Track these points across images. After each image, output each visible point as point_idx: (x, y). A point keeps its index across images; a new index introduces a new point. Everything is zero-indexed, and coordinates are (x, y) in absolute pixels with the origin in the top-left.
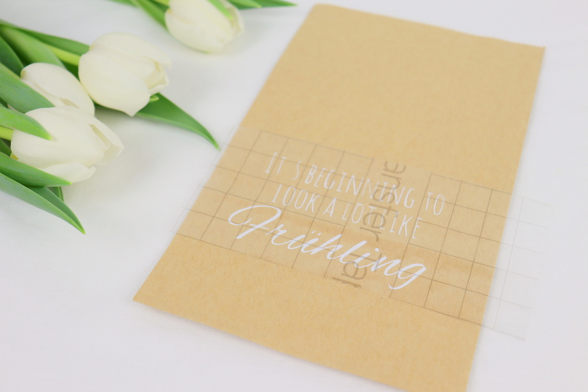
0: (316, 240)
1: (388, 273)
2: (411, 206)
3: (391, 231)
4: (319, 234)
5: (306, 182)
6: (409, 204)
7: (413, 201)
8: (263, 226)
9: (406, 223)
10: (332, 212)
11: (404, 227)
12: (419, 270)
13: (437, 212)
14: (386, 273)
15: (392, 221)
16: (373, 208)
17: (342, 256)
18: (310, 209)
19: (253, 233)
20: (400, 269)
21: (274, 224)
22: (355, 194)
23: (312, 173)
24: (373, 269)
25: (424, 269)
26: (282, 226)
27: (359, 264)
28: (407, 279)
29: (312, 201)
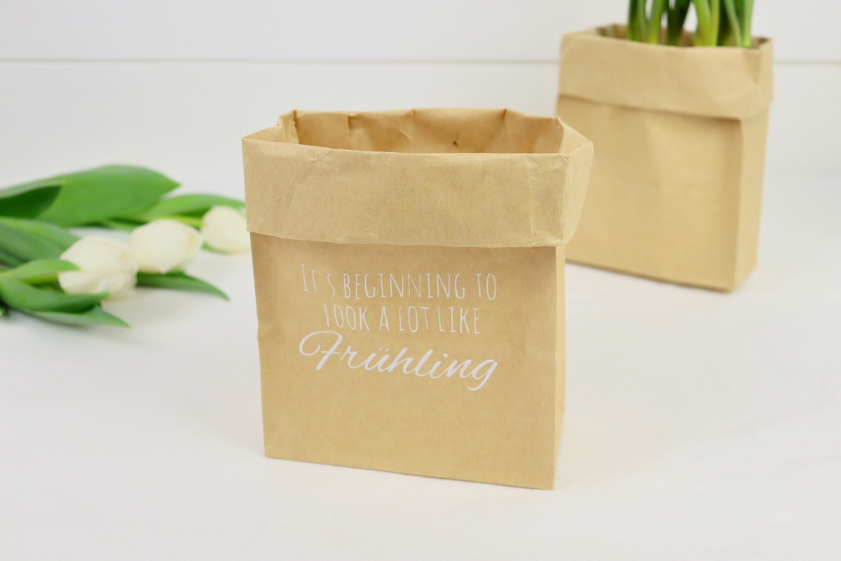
0: (387, 356)
1: (464, 375)
2: (463, 296)
3: (453, 331)
4: (387, 350)
5: (346, 297)
6: (461, 295)
7: (464, 289)
8: (335, 351)
9: (464, 317)
10: (387, 325)
11: (463, 323)
12: (490, 366)
13: (492, 297)
14: (462, 377)
15: (450, 319)
16: (425, 308)
17: (417, 369)
18: (364, 327)
19: (329, 360)
20: (473, 369)
21: (342, 348)
22: (402, 296)
23: (346, 284)
24: (449, 375)
25: (495, 364)
26: (349, 348)
27: (435, 374)
28: (483, 378)
29: (362, 317)
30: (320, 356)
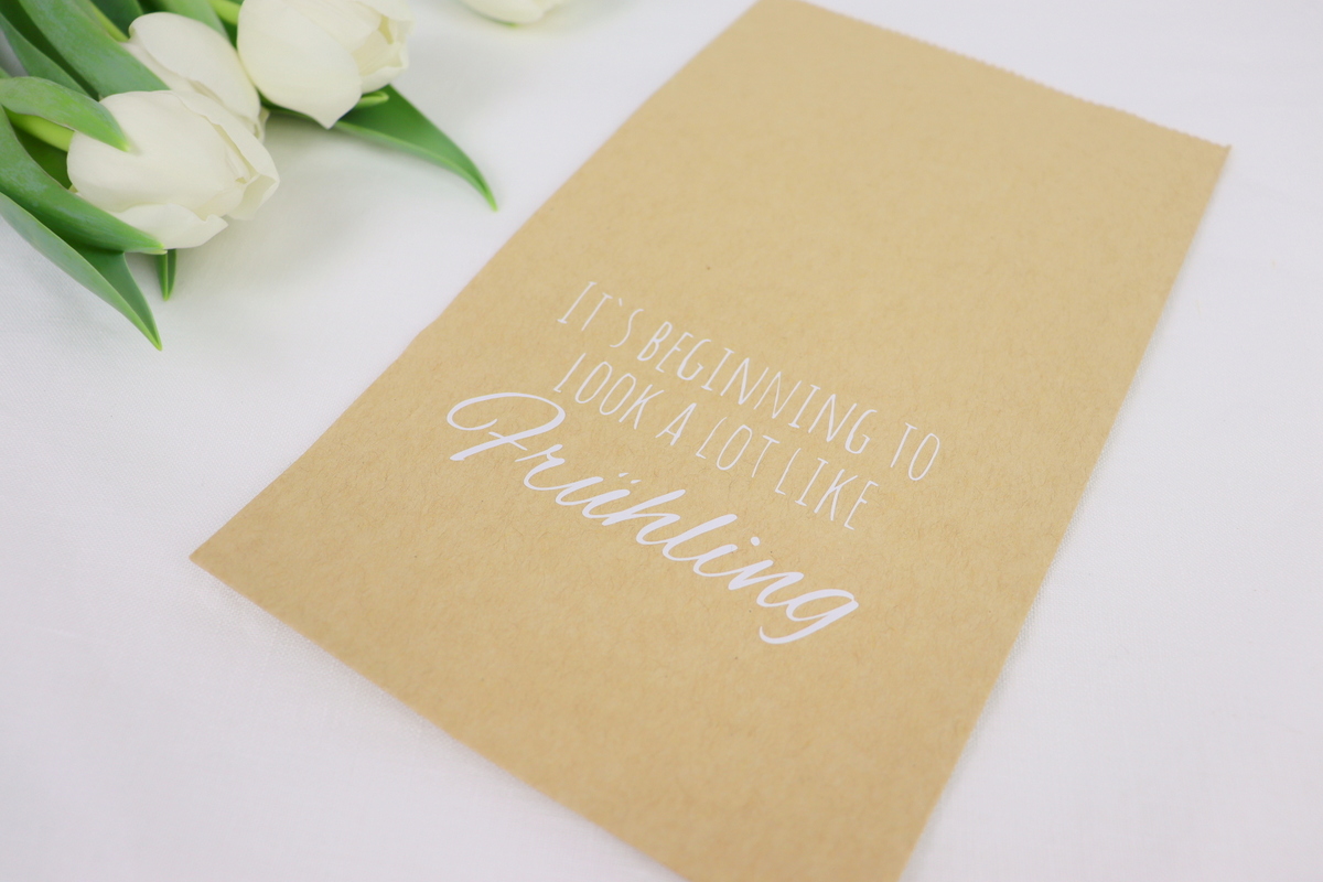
0: (625, 493)
1: (767, 600)
2: (860, 452)
3: (800, 502)
4: (633, 482)
5: (639, 358)
6: (855, 445)
7: (868, 439)
8: (517, 441)
9: (839, 488)
10: (677, 435)
11: (830, 498)
12: (839, 605)
13: (917, 473)
14: (761, 601)
15: (808, 480)
16: (771, 440)
17: (672, 542)
18: (630, 421)
19: (490, 452)
20: (795, 597)
21: (544, 441)
22: (741, 402)
23: (658, 337)
24: (734, 585)
25: (853, 606)
26: (558, 447)
27: (705, 568)
28: (807, 624)
29: (642, 401)
30: (483, 437)
